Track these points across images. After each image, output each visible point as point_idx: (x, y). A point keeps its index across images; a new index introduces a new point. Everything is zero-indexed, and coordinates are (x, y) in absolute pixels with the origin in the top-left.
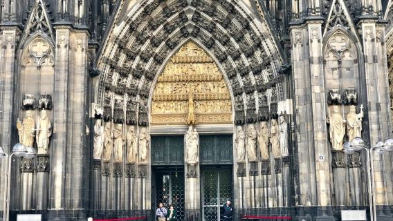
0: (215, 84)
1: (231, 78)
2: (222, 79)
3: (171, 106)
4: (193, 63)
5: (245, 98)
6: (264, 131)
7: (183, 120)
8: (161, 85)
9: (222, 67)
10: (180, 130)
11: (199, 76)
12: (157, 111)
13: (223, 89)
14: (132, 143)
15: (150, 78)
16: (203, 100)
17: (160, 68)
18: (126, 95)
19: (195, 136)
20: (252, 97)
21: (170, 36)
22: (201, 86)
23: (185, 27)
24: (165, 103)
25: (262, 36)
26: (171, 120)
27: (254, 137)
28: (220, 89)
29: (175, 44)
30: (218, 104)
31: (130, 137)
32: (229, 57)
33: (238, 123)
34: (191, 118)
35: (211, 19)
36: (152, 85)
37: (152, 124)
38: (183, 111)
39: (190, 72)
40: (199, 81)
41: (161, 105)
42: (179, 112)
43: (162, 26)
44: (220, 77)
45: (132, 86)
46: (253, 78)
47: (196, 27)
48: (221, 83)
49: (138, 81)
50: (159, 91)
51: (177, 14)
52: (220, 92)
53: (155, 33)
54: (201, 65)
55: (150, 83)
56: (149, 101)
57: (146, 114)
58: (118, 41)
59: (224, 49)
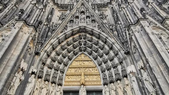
0: (93, 69)
1: (99, 65)
2: (96, 67)
3: (74, 78)
4: (84, 61)
5: (107, 72)
6: (120, 85)
7: (79, 84)
8: (70, 69)
9: (96, 62)
10: (77, 88)
11: (86, 65)
12: (67, 80)
13: (96, 71)
14: (52, 92)
15: (66, 65)
16: (88, 75)
17: (70, 62)
18: (53, 69)
19: (85, 90)
20: (111, 71)
21: (75, 50)
22: (87, 69)
23: (80, 48)
24: (71, 77)
25: (113, 43)
26: (73, 84)
27: (115, 89)
28: (95, 71)
29: (77, 53)
30: (94, 77)
31: (51, 89)
32: (98, 57)
33: (105, 84)
34: (83, 81)
35: (91, 43)
36: (66, 68)
37: (65, 85)
38: (79, 80)
39: (83, 64)
40: (86, 67)
41: (70, 77)
42: (77, 80)
43: (72, 45)
44: (95, 66)
45: (57, 66)
46: (110, 63)
47: (85, 47)
48: (95, 69)
49: (60, 65)
50: (69, 72)
51: (78, 42)
52: (95, 72)
53: (69, 47)
54: (87, 62)
55: (65, 67)
56: (64, 75)
57: (62, 80)
58: (52, 45)
59: (96, 54)
